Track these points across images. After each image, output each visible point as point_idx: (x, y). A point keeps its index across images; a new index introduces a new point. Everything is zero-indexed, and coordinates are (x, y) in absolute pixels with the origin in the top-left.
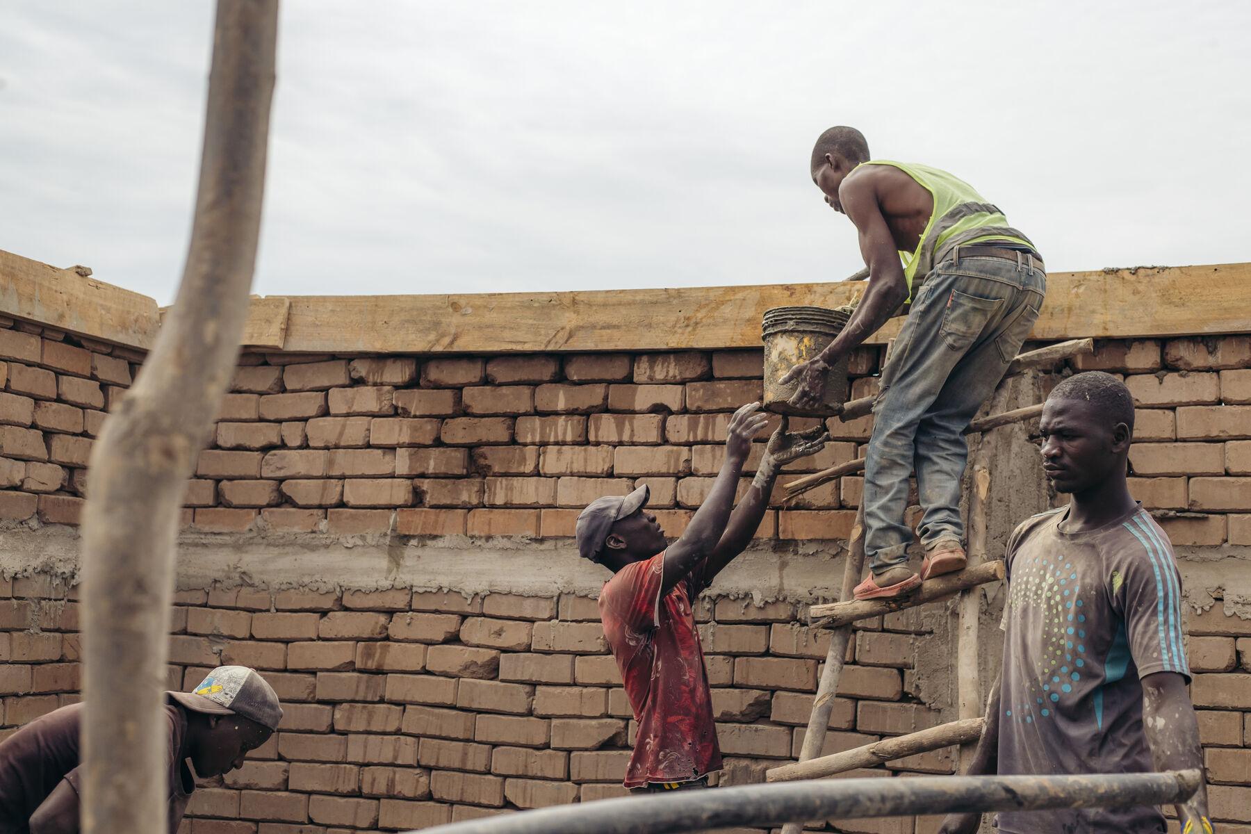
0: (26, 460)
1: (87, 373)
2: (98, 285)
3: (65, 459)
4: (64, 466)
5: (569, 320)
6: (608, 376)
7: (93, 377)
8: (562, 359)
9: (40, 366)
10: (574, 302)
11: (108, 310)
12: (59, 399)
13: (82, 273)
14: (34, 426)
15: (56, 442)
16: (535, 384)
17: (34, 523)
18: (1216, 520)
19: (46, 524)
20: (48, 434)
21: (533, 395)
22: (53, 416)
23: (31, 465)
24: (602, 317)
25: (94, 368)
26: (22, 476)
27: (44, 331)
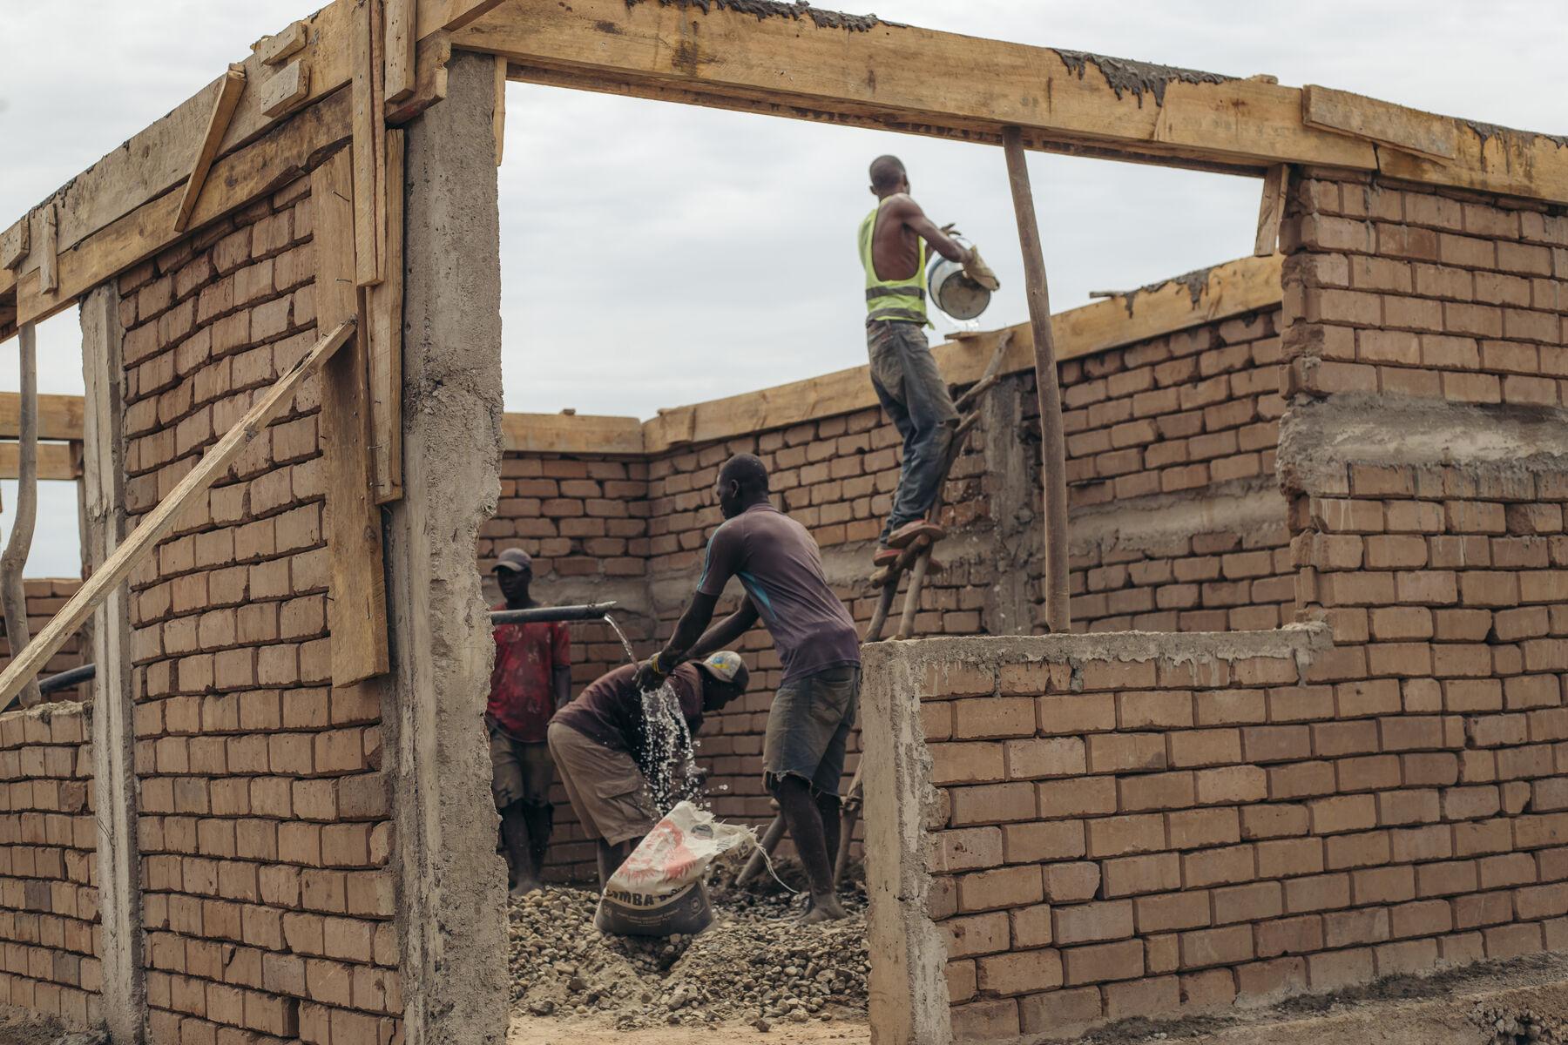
0: (540, 538)
1: (585, 476)
2: (583, 418)
3: (572, 533)
4: (571, 538)
5: (812, 397)
6: (837, 433)
7: (589, 478)
8: (816, 423)
9: (544, 478)
10: (815, 384)
11: (593, 433)
12: (561, 496)
13: (569, 413)
14: (542, 516)
15: (563, 524)
16: (806, 444)
17: (552, 577)
18: (1109, 482)
19: (562, 576)
20: (556, 520)
21: (806, 452)
22: (556, 508)
23: (543, 541)
24: (827, 393)
25: (588, 472)
26: (537, 548)
27: (543, 456)
